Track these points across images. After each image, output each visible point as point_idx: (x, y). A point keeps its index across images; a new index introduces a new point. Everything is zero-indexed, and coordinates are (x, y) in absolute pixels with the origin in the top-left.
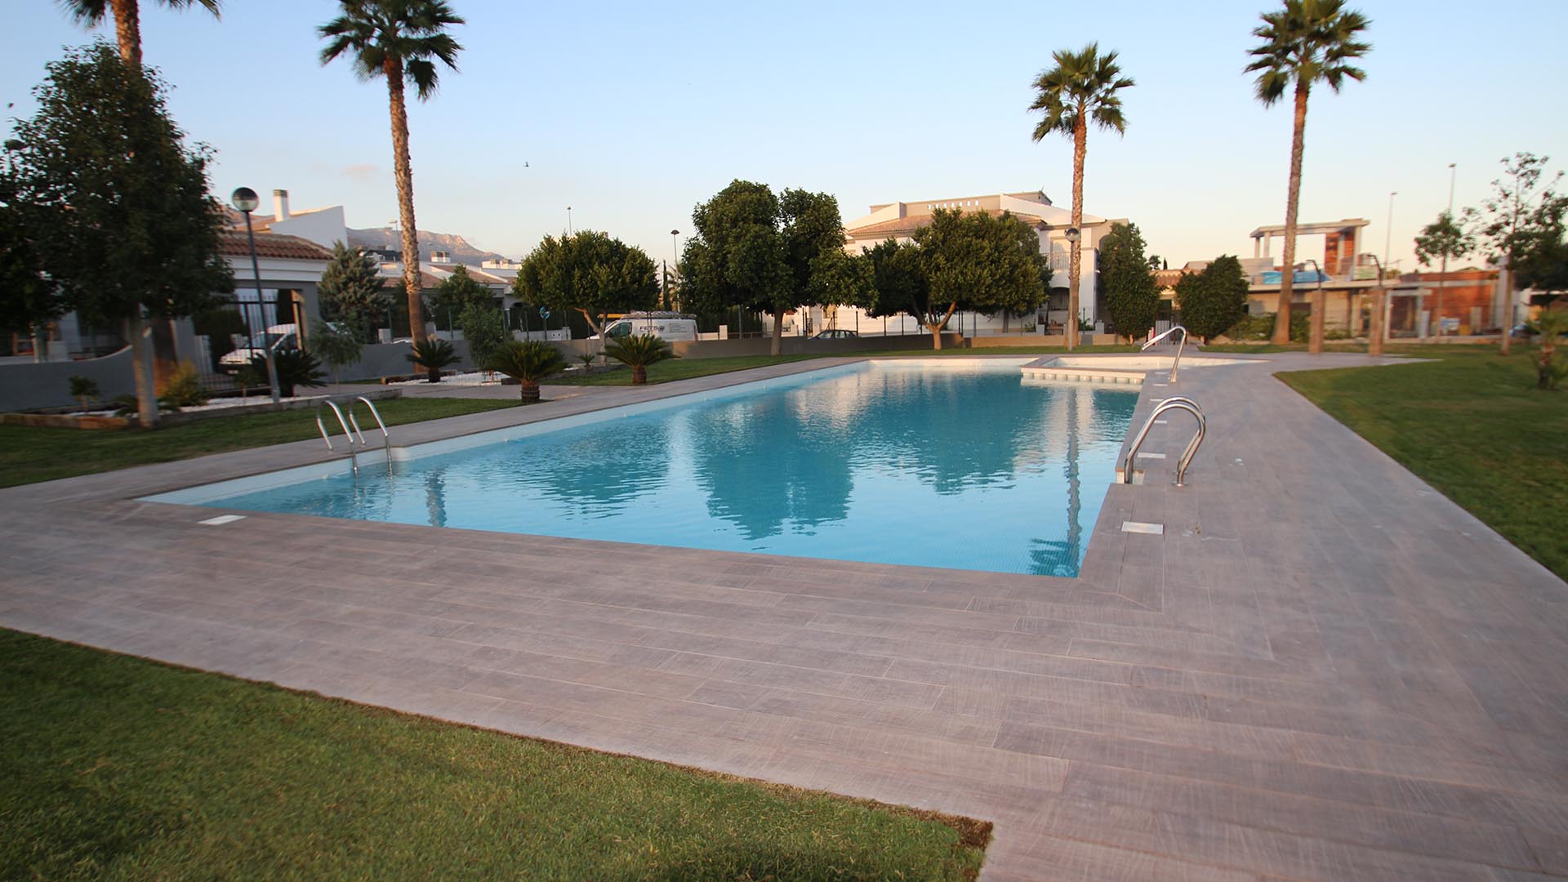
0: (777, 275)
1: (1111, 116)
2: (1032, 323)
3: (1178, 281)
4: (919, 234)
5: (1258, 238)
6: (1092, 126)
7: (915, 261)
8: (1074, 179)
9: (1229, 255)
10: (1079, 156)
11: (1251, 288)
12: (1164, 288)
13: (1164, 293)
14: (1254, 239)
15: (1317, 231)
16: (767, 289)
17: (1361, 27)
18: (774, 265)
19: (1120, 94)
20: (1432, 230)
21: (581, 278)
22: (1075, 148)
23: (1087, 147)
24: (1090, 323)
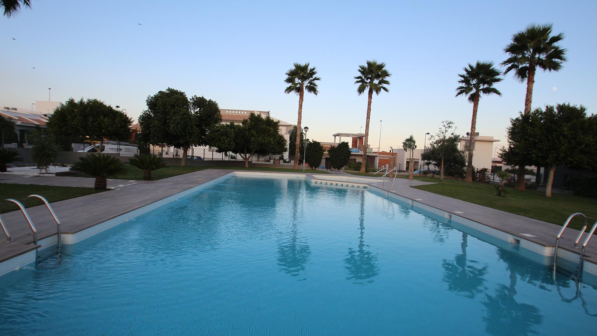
0: (193, 132)
1: (312, 89)
2: (267, 159)
3: (329, 149)
4: (244, 122)
5: (335, 136)
6: (306, 92)
7: (244, 132)
8: (299, 109)
9: (346, 142)
10: (301, 101)
11: (352, 153)
12: (325, 151)
13: (325, 152)
14: (334, 137)
15: (349, 136)
16: (188, 137)
17: (388, 75)
18: (192, 128)
19: (316, 82)
20: (407, 140)
21: (92, 122)
22: (300, 98)
23: (304, 98)
24: (287, 160)
